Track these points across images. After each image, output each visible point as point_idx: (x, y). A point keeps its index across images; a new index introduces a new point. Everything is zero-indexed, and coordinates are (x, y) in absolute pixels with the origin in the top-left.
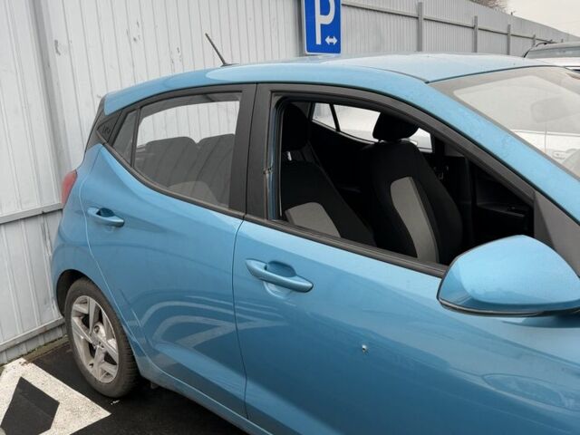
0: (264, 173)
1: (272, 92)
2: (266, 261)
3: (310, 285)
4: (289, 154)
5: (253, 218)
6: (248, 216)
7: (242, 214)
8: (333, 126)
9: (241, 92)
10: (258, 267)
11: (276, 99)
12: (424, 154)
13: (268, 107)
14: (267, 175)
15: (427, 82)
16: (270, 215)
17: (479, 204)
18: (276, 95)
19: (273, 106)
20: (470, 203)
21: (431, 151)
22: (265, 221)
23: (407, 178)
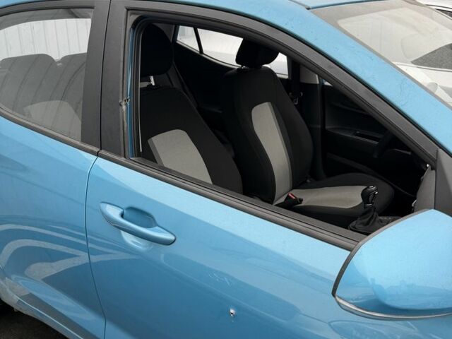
0: (121, 105)
1: (128, 10)
2: (123, 207)
3: (172, 238)
4: (152, 78)
5: (108, 154)
6: (103, 152)
7: (96, 149)
8: (196, 47)
9: (92, 8)
10: (114, 213)
11: (132, 19)
12: (282, 80)
13: (123, 27)
14: (124, 107)
15: (308, 9)
16: (128, 152)
17: (327, 127)
18: (132, 14)
19: (129, 27)
20: (319, 126)
21: (287, 77)
22: (122, 159)
23: (266, 104)
